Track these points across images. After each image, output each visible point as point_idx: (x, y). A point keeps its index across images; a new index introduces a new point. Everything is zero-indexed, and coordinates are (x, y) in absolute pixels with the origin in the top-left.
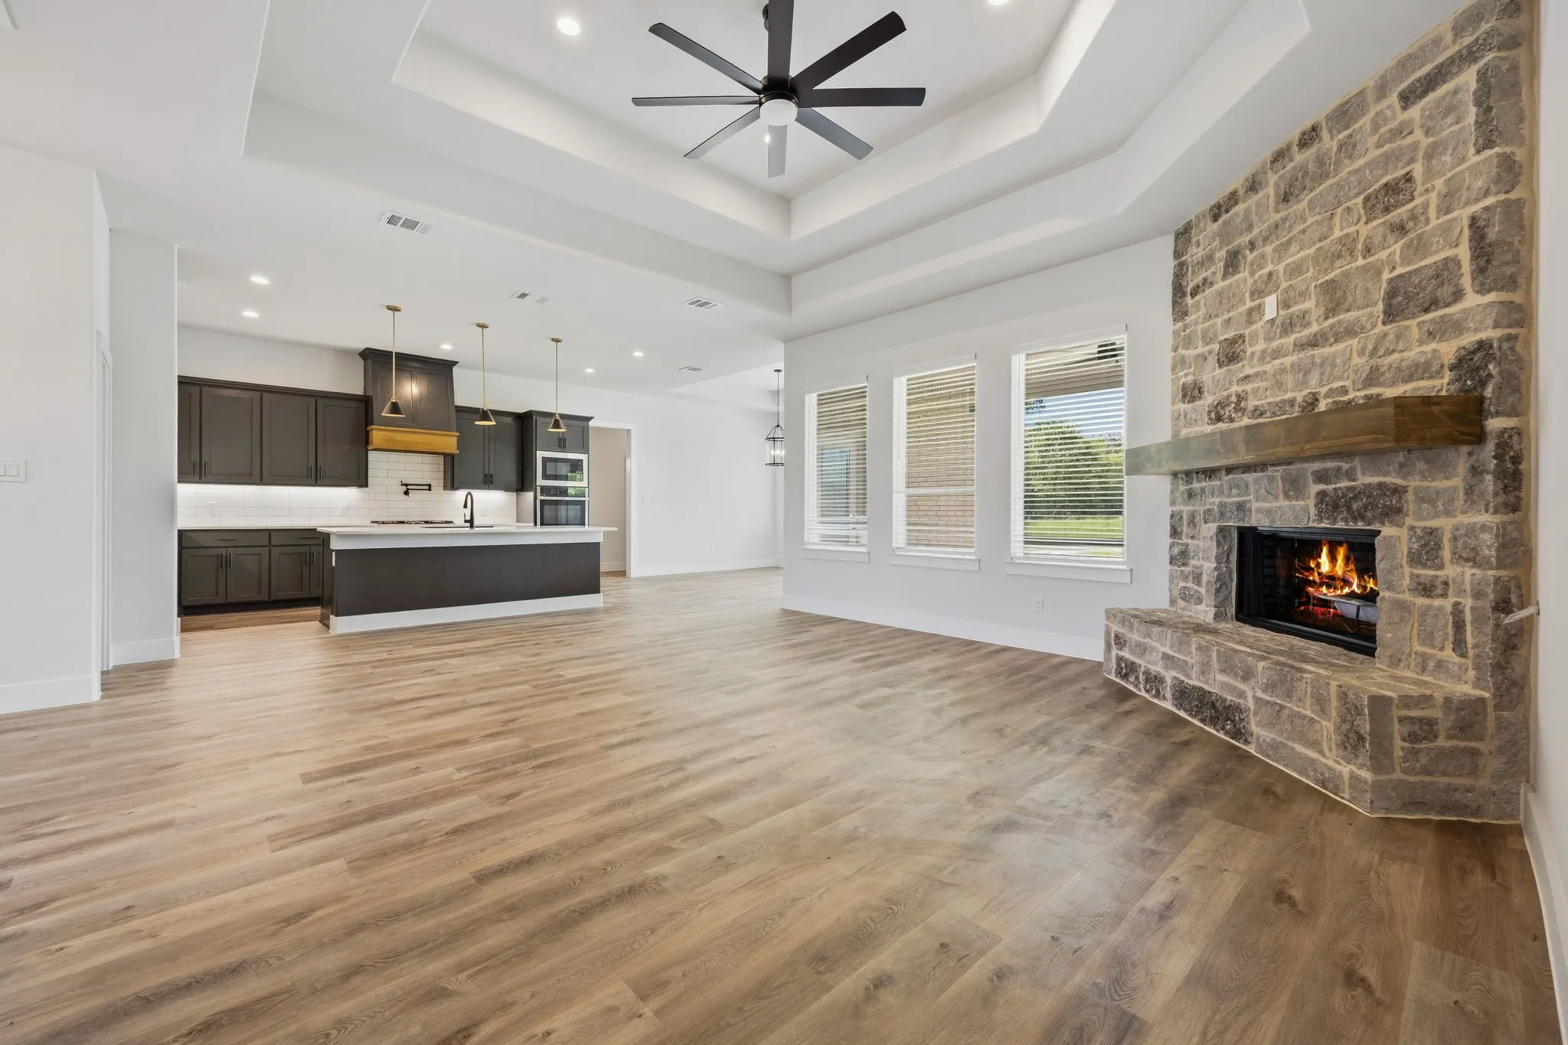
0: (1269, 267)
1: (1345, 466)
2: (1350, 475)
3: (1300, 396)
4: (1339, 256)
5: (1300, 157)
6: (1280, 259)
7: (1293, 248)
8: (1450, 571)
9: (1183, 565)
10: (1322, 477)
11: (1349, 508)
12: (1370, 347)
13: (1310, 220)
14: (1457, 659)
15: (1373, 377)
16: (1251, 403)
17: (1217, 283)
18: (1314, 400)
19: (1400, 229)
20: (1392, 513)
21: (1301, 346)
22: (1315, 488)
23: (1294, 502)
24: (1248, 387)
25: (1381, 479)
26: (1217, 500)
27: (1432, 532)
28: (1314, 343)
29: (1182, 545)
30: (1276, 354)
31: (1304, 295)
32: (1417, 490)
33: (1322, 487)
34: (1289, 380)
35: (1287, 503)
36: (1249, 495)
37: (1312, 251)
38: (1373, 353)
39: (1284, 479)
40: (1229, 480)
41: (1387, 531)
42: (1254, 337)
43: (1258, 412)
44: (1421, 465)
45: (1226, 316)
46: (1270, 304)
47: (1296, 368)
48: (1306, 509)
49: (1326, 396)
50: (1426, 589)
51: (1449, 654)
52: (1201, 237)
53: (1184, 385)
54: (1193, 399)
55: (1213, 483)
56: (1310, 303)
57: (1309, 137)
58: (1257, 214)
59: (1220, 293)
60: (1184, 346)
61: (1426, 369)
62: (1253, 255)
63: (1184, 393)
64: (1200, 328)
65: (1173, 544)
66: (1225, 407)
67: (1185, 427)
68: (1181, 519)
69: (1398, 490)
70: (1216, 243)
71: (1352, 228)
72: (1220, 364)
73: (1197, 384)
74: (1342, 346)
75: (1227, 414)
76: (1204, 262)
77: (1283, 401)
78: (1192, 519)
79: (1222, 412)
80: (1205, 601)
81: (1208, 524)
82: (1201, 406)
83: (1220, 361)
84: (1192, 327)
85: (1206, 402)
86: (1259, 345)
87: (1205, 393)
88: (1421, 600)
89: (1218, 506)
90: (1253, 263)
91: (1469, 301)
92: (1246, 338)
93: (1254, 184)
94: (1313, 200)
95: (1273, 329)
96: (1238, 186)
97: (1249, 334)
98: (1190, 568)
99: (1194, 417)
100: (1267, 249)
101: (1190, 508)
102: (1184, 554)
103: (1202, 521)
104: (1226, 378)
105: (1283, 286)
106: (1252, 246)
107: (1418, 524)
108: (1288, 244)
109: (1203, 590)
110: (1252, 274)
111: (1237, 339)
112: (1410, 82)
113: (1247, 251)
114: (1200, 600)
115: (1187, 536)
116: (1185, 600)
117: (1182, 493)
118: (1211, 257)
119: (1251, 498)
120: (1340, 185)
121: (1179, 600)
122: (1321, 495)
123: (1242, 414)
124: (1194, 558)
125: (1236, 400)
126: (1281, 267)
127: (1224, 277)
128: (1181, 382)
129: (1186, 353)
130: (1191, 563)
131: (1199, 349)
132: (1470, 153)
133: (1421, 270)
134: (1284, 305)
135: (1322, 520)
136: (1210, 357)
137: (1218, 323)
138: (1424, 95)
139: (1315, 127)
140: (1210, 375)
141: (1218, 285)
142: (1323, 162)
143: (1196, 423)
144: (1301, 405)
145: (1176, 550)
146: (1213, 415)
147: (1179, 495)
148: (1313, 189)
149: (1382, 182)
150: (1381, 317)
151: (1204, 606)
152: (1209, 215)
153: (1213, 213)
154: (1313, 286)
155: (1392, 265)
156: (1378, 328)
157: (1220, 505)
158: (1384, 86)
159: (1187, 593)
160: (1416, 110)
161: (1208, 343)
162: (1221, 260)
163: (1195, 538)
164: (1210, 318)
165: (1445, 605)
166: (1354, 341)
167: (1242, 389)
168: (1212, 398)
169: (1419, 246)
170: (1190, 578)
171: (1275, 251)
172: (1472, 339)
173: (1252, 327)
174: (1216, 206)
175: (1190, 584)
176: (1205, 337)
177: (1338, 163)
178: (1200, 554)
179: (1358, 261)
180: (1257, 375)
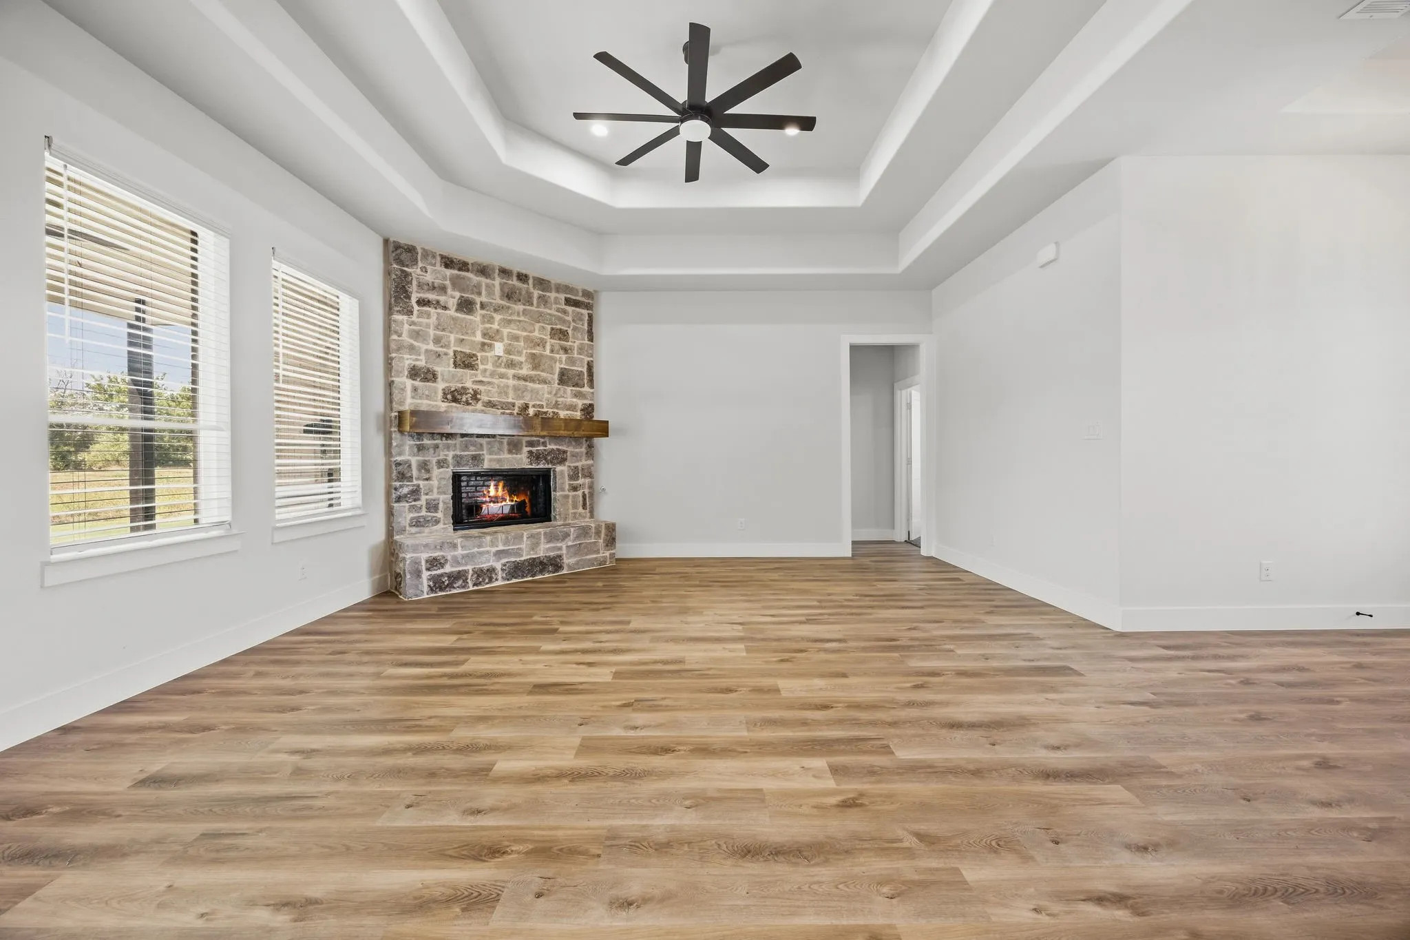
0: (495, 326)
1: (542, 440)
2: (544, 444)
3: (519, 403)
4: (538, 345)
5: (514, 282)
6: (505, 327)
7: (512, 325)
8: (581, 481)
9: (415, 500)
10: (530, 444)
11: (546, 459)
12: (554, 392)
13: (522, 318)
14: (583, 511)
15: (556, 405)
16: (484, 398)
17: (450, 310)
18: (526, 407)
19: (566, 350)
20: (563, 461)
21: (519, 378)
22: (526, 449)
23: (515, 456)
24: (481, 388)
25: (558, 447)
26: (451, 454)
27: (576, 468)
28: (525, 379)
29: (414, 485)
30: (502, 376)
31: (520, 353)
32: (572, 452)
33: (531, 449)
34: (511, 393)
35: (510, 456)
36: (483, 450)
37: (525, 334)
38: (556, 394)
39: (509, 444)
40: (462, 442)
41: (559, 468)
42: (485, 360)
43: (489, 404)
44: (574, 443)
45: (460, 337)
46: (499, 348)
47: (516, 389)
48: (521, 459)
49: (534, 406)
50: (575, 489)
51: (581, 510)
52: (429, 268)
53: (414, 366)
54: (425, 380)
55: (449, 442)
56: (523, 359)
57: (522, 278)
58: (486, 290)
59: (454, 319)
60: (411, 337)
61: (572, 407)
62: (484, 312)
63: (414, 373)
64: (432, 332)
65: (401, 486)
66: (462, 394)
67: (413, 398)
68: (410, 466)
69: (565, 452)
70: (448, 283)
71: (544, 337)
72: (456, 365)
73: (430, 371)
74: (540, 386)
75: (464, 399)
76: (434, 288)
77: (508, 403)
78: (424, 466)
79: (459, 397)
80: (442, 521)
81: (442, 470)
82: (435, 387)
83: (455, 363)
84: (420, 326)
85: (441, 385)
86: (489, 367)
87: (439, 379)
88: (572, 493)
89: (453, 458)
90: (483, 316)
91: (586, 389)
92: (479, 358)
93: (483, 271)
94: (524, 310)
95: (500, 361)
96: (470, 262)
97: (481, 356)
98: (422, 502)
99: (427, 393)
100: (495, 315)
101: (420, 458)
102: (416, 492)
103: (435, 467)
104: (462, 376)
105: (506, 341)
106: (483, 306)
107: (572, 465)
108: (510, 322)
109: (440, 515)
110: (483, 323)
111: (471, 356)
112: (568, 296)
113: (478, 306)
114: (437, 522)
115: (418, 479)
116: (418, 526)
117: (411, 447)
118: (443, 289)
119: (485, 452)
120: (541, 314)
121: (408, 528)
122: (530, 452)
123: (477, 402)
124: (427, 494)
125: (472, 393)
126: (505, 331)
127: (457, 310)
128: (407, 362)
129: (415, 343)
130: (424, 498)
131: (431, 346)
132: (586, 339)
133: (573, 370)
134: (508, 351)
135: (531, 464)
136: (444, 357)
137: (452, 337)
138: (573, 306)
139: (526, 276)
140: (445, 369)
141: (452, 312)
142: (530, 296)
143: (428, 397)
144: (519, 408)
145: (405, 490)
146: (449, 397)
147: (407, 448)
148: (524, 305)
149: (558, 327)
150: (557, 381)
151: (441, 526)
152: (439, 258)
153: (444, 260)
154: (525, 351)
155: (561, 362)
156: (556, 385)
157: (455, 457)
158: (559, 288)
159: (422, 520)
160: (570, 309)
161: (442, 347)
162: (454, 298)
163: (427, 479)
164: (444, 330)
165: (580, 493)
166: (546, 386)
167: (475, 387)
168: (447, 385)
169: (572, 361)
170: (424, 509)
171: (501, 319)
172: (588, 402)
173: (484, 354)
174: (448, 258)
175: (424, 513)
176: (437, 340)
177: (538, 303)
178: (435, 490)
179: (548, 352)
180: (489, 383)
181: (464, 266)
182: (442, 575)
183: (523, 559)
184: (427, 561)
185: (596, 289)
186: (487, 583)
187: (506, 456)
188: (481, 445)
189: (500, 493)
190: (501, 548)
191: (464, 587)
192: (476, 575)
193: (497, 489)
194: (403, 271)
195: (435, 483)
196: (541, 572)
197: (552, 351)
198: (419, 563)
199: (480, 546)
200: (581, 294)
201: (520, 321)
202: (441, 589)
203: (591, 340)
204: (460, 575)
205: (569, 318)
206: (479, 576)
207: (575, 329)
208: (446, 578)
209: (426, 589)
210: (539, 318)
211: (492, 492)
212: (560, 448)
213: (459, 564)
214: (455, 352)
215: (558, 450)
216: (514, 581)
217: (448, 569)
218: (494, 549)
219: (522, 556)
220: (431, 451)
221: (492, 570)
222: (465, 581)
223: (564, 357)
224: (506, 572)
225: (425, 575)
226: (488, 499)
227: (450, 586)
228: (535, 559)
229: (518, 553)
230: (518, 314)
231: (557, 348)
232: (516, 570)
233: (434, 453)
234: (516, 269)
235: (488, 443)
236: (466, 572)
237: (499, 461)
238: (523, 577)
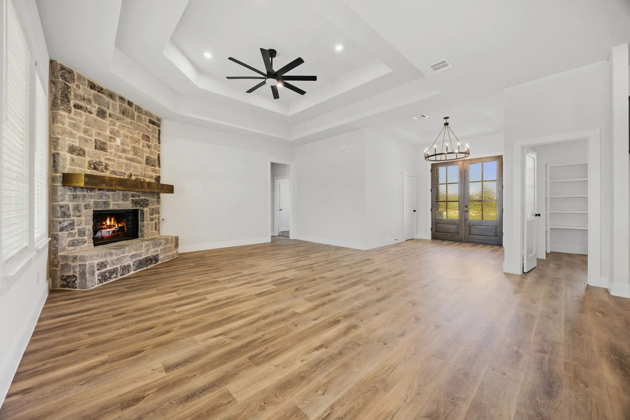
0: (117, 128)
1: (138, 194)
2: (139, 196)
3: (128, 173)
4: (137, 142)
5: (126, 105)
6: (121, 129)
7: (125, 129)
8: (154, 216)
9: (71, 230)
10: (133, 196)
11: (140, 204)
12: (144, 168)
13: (129, 126)
14: (156, 231)
15: (145, 175)
16: (111, 169)
17: (93, 114)
18: (131, 175)
19: (149, 147)
20: (147, 205)
21: (128, 159)
22: (130, 199)
23: (125, 202)
24: (110, 163)
26: (92, 201)
27: (153, 209)
28: (131, 160)
29: (71, 220)
30: (120, 157)
31: (128, 145)
32: (151, 201)
33: (132, 198)
34: (124, 167)
35: (123, 202)
36: (110, 199)
37: (131, 135)
38: (144, 170)
39: (123, 195)
40: (98, 193)
41: (145, 209)
42: (111, 146)
43: (114, 172)
44: (152, 196)
45: (99, 132)
46: (118, 141)
47: (126, 165)
48: (128, 204)
49: (135, 175)
50: (152, 220)
51: (154, 231)
52: (81, 86)
53: (73, 145)
54: (79, 154)
55: (92, 193)
56: (129, 148)
57: (130, 104)
58: (112, 107)
59: (95, 120)
60: (70, 127)
61: (151, 177)
62: (111, 119)
63: (72, 150)
64: (83, 126)
65: (64, 221)
66: (99, 165)
67: (71, 165)
68: (69, 208)
69: (148, 200)
70: (92, 98)
71: (140, 138)
72: (96, 148)
73: (81, 149)
74: (138, 164)
75: (100, 168)
76: (84, 99)
77: (122, 172)
78: (77, 208)
79: (98, 167)
80: (87, 242)
81: (87, 210)
82: (84, 160)
83: (96, 147)
84: (76, 121)
85: (87, 159)
86: (113, 151)
87: (86, 155)
88: (151, 222)
89: (94, 203)
90: (111, 121)
91: (157, 168)
92: (108, 145)
93: (111, 95)
94: (131, 122)
95: (118, 148)
96: (105, 88)
97: (110, 144)
98: (76, 230)
99: (79, 163)
100: (116, 122)
101: (75, 203)
102: (72, 224)
103: (83, 209)
104: (99, 155)
105: (122, 138)
106: (110, 115)
107: (151, 207)
108: (124, 127)
109: (86, 238)
110: (110, 125)
111: (104, 143)
112: (151, 118)
113: (108, 115)
114: (85, 242)
115: (74, 216)
116: (74, 246)
117: (69, 195)
118: (89, 101)
119: (110, 200)
120: (139, 126)
121: (67, 248)
122: (132, 200)
123: (107, 170)
124: (79, 225)
125: (105, 165)
126: (122, 132)
127: (97, 115)
128: (68, 142)
129: (73, 131)
130: (76, 228)
131: (82, 135)
132: (157, 142)
133: (152, 158)
134: (123, 144)
135: (133, 207)
136: (89, 142)
137: (94, 131)
138: (152, 124)
139: (132, 103)
140: (89, 148)
141: (94, 116)
142: (133, 114)
143: (80, 165)
144: (128, 175)
145: (66, 224)
146: (92, 166)
147: (67, 196)
148: (130, 119)
149: (146, 134)
150: (145, 163)
151: (86, 244)
152: (87, 82)
153: (90, 84)
154: (130, 145)
155: (146, 153)
156: (144, 165)
157: (95, 202)
158: (147, 113)
159: (76, 242)
160: (151, 125)
161: (89, 136)
162: (95, 108)
163: (79, 216)
164: (89, 126)
165: (154, 222)
166: (140, 165)
167: (107, 162)
168: (91, 159)
169: (151, 153)
170: (77, 235)
171: (119, 125)
172: (158, 175)
173: (110, 143)
174: (93, 84)
175: (77, 237)
176: (86, 131)
177: (137, 120)
178: (83, 223)
179: (141, 147)
180: (114, 160)
181: (101, 90)
182: (105, 272)
183: (142, 258)
184: (98, 265)
185: (162, 117)
186: (127, 274)
187: (121, 202)
188: (109, 196)
189: (112, 223)
190: (133, 253)
191: (116, 277)
192: (122, 270)
193: (110, 221)
194: (66, 84)
195: (83, 218)
196: (150, 264)
197: (143, 146)
198: (93, 267)
199: (123, 253)
200: (155, 118)
201: (128, 128)
202: (105, 280)
203: (159, 143)
204: (114, 271)
205: (150, 130)
206: (123, 270)
207: (153, 136)
208: (108, 273)
209: (97, 281)
210: (137, 127)
211: (108, 222)
212: (146, 198)
213: (114, 264)
214: (95, 140)
215: (145, 199)
216: (139, 270)
217: (109, 268)
218: (130, 254)
219: (142, 256)
220: (81, 198)
221: (129, 266)
222: (117, 274)
223: (148, 150)
224: (136, 266)
225: (97, 273)
226: (106, 227)
227: (110, 278)
228: (147, 257)
229: (140, 255)
230: (128, 124)
231: (145, 145)
232: (140, 264)
233: (83, 200)
234: (127, 98)
235: (113, 195)
236: (117, 268)
237: (118, 205)
238: (143, 267)
